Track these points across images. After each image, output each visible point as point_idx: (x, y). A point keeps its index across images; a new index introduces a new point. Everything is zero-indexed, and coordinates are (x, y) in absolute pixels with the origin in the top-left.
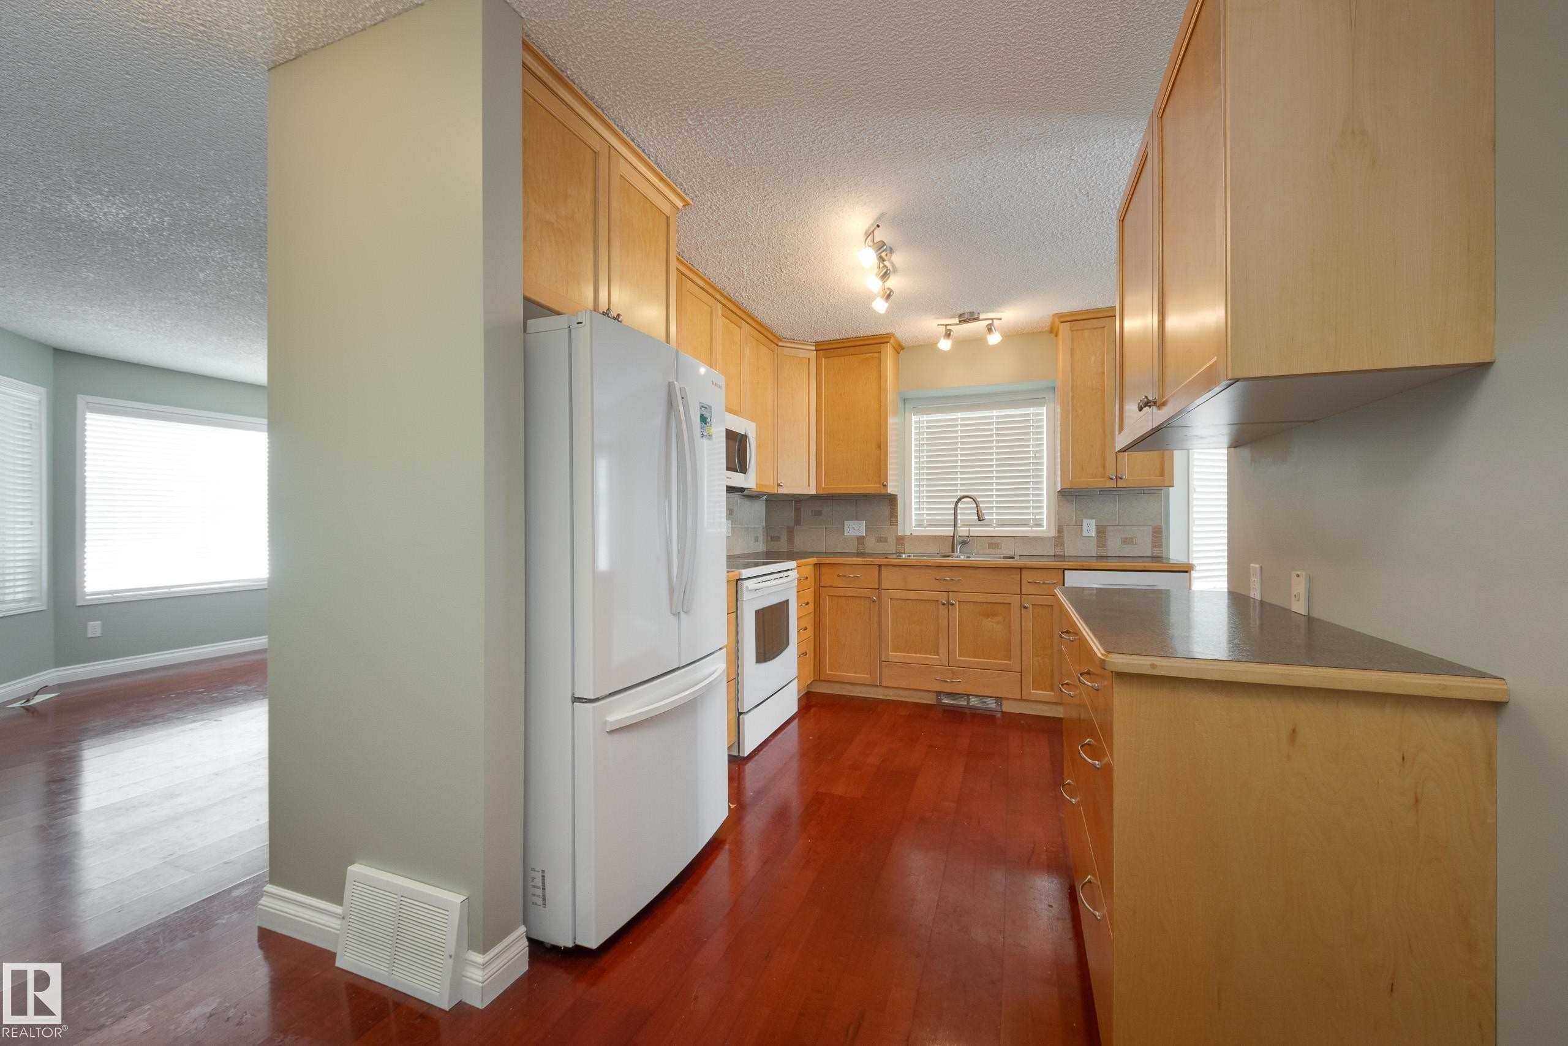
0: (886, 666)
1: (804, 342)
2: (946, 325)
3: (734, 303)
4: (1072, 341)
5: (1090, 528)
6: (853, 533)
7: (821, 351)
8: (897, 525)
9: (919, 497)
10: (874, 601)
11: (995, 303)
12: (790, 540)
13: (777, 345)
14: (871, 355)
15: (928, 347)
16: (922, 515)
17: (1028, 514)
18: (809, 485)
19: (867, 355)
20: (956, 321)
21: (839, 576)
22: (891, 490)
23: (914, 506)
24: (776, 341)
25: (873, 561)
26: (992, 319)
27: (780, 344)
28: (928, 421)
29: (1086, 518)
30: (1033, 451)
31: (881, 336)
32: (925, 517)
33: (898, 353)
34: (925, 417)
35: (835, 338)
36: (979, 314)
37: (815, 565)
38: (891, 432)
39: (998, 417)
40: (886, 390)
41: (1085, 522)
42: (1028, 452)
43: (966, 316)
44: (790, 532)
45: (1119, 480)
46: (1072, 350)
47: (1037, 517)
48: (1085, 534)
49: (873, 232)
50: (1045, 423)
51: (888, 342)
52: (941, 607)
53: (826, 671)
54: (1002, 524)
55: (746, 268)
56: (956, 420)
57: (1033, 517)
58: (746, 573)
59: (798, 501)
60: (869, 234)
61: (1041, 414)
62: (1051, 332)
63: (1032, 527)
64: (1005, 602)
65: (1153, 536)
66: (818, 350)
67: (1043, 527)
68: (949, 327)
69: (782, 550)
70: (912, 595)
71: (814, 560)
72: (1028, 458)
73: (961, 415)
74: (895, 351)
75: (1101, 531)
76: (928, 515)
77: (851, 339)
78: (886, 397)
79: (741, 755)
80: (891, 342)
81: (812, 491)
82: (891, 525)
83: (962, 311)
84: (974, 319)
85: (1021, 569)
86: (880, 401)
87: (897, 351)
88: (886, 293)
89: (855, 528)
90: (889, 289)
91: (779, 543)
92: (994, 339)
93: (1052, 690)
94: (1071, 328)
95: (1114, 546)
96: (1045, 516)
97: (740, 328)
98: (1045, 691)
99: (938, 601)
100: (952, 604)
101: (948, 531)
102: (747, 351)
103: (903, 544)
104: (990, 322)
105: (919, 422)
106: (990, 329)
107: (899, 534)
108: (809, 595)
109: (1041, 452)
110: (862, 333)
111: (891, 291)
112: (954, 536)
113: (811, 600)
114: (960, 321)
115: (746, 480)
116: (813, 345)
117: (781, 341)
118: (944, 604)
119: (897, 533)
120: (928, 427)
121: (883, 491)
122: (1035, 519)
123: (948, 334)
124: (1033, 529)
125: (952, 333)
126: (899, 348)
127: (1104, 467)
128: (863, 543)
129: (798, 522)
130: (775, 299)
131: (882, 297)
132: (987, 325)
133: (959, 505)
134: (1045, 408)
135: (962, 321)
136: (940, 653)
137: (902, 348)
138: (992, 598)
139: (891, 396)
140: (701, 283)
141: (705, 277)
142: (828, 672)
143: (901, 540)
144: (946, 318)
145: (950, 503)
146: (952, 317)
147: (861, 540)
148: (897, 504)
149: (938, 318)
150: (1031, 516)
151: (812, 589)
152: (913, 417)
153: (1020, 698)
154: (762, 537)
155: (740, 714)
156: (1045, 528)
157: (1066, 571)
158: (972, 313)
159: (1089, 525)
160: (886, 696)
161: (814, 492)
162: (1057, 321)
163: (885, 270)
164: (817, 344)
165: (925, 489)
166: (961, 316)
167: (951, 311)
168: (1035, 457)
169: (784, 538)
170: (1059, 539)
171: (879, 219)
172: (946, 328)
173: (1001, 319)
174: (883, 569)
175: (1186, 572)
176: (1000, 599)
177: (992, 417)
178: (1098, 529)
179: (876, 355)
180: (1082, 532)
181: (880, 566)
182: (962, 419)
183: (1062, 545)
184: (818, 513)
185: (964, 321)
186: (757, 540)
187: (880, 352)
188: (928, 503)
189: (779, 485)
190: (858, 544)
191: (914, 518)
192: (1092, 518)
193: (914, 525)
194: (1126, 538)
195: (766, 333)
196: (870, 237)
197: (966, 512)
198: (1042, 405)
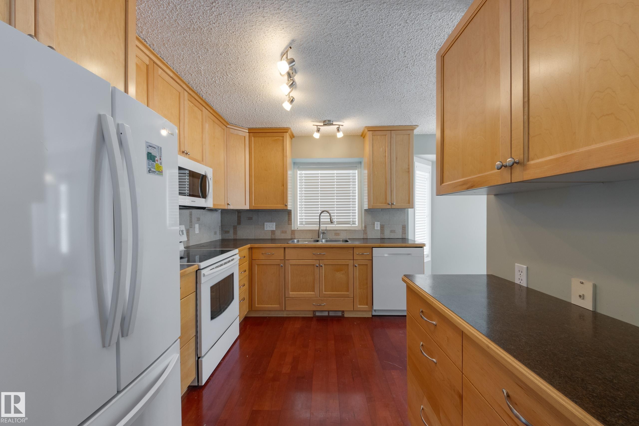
0: (288, 299)
1: (242, 127)
2: (317, 126)
3: (196, 94)
4: (373, 140)
5: (377, 226)
6: (269, 229)
7: (252, 134)
8: (291, 225)
9: (301, 210)
10: (282, 266)
11: (341, 117)
12: (235, 233)
13: (226, 127)
14: (278, 138)
15: (308, 137)
16: (303, 219)
17: (350, 218)
18: (245, 205)
19: (277, 138)
20: (322, 124)
21: (263, 254)
22: (289, 207)
23: (298, 215)
24: (225, 124)
25: (281, 246)
26: (339, 125)
27: (228, 126)
28: (305, 174)
29: (376, 221)
30: (352, 190)
31: (284, 129)
32: (304, 220)
33: (292, 139)
34: (303, 172)
35: (259, 127)
36: (333, 121)
37: (249, 248)
38: (289, 178)
39: (337, 174)
40: (286, 156)
41: (376, 223)
42: (350, 190)
43: (327, 122)
44: (235, 228)
45: (392, 205)
46: (373, 144)
47: (354, 220)
48: (376, 228)
49: (287, 52)
50: (357, 178)
51: (287, 132)
52: (316, 267)
53: (255, 305)
54: (339, 223)
55: (203, 68)
56: (318, 174)
57: (352, 220)
58: (203, 265)
59: (239, 212)
60: (284, 54)
61: (355, 173)
62: (362, 136)
63: (351, 225)
64: (346, 264)
65: (402, 229)
66: (250, 133)
67: (356, 225)
68: (318, 127)
69: (230, 238)
70: (301, 262)
71: (249, 246)
72: (350, 193)
73: (320, 172)
74: (290, 138)
75: (382, 227)
76: (305, 219)
77: (268, 128)
78: (287, 159)
79: (200, 385)
80: (289, 132)
81: (247, 207)
82: (288, 225)
83: (325, 119)
84: (331, 124)
85: (353, 247)
86: (283, 162)
87: (291, 138)
88: (291, 99)
89: (270, 226)
90: (292, 97)
91: (229, 234)
92: (340, 135)
93: (367, 305)
94: (372, 134)
95: (387, 234)
96: (357, 220)
97: (202, 111)
98: (364, 305)
99: (314, 265)
100: (321, 266)
101: (316, 227)
102: (207, 126)
103: (294, 234)
104: (338, 126)
105: (301, 174)
106: (338, 130)
107: (293, 229)
108: (246, 265)
109: (355, 190)
110: (274, 126)
111: (293, 98)
112: (319, 230)
113: (247, 268)
114: (323, 124)
115: (206, 202)
116: (247, 129)
117: (228, 124)
118: (317, 266)
119: (292, 229)
120: (305, 177)
121: (285, 208)
122: (353, 221)
123: (318, 130)
124: (352, 225)
125: (320, 130)
126: (292, 136)
127: (386, 199)
128: (274, 234)
129: (239, 223)
130: (224, 96)
131: (288, 101)
132: (337, 128)
133: (322, 215)
134: (357, 171)
135: (325, 125)
136: (315, 290)
137: (294, 137)
138: (340, 262)
139: (289, 160)
140: (171, 74)
141: (174, 70)
142: (256, 306)
143: (293, 232)
144: (317, 122)
145: (318, 213)
146: (320, 122)
147: (273, 232)
148: (291, 214)
149: (313, 122)
150: (351, 220)
151: (248, 262)
152: (298, 171)
153: (353, 310)
154: (219, 232)
155: (199, 358)
156: (357, 225)
157: (373, 248)
158: (329, 121)
159: (377, 224)
160: (288, 315)
161: (248, 208)
162: (366, 130)
163: (292, 82)
164: (250, 129)
165: (304, 206)
166: (324, 121)
167: (320, 118)
168: (353, 193)
169: (232, 231)
170: (365, 231)
171: (291, 43)
172: (317, 127)
173: (343, 126)
174: (286, 250)
175: (422, 247)
176: (344, 262)
177: (334, 174)
178: (381, 226)
179: (281, 138)
180: (374, 227)
181: (285, 248)
182: (321, 174)
183: (366, 233)
184: (250, 219)
185: (326, 124)
186: (215, 233)
187: (283, 137)
188: (305, 213)
189: (228, 204)
190: (272, 234)
191: (298, 220)
192: (379, 221)
193: (298, 224)
194: (392, 230)
195: (220, 119)
196: (285, 55)
197: (325, 218)
198: (355, 169)
